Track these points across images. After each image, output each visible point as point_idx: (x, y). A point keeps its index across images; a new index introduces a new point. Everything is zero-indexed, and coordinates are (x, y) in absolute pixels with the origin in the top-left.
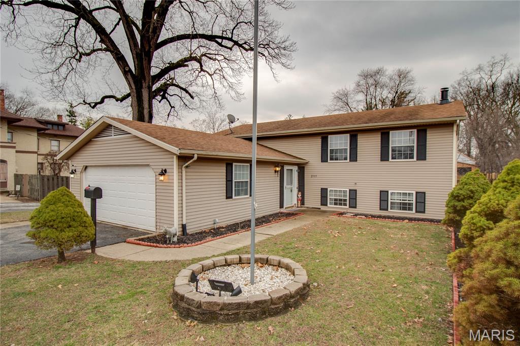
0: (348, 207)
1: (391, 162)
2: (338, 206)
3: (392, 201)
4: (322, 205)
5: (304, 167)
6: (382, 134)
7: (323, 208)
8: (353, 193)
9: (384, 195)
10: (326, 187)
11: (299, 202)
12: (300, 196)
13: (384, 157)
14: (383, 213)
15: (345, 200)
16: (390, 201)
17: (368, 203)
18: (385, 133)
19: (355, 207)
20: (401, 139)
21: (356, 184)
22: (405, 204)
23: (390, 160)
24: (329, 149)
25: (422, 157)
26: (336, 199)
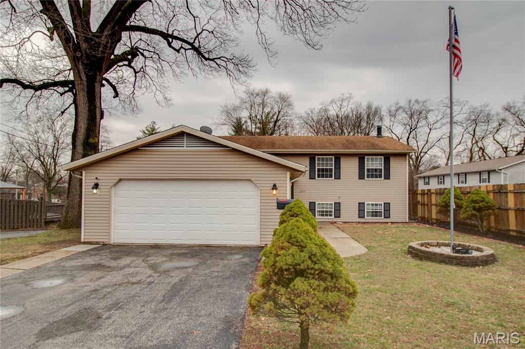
0: (333, 217)
1: (366, 180)
2: (325, 217)
6: (359, 159)
8: (338, 205)
9: (361, 206)
10: (314, 201)
13: (361, 177)
14: (362, 220)
15: (331, 212)
16: (366, 210)
17: (349, 213)
18: (361, 158)
19: (340, 217)
20: (373, 164)
21: (339, 198)
22: (376, 212)
23: (366, 178)
24: (317, 168)
25: (387, 177)
26: (323, 212)
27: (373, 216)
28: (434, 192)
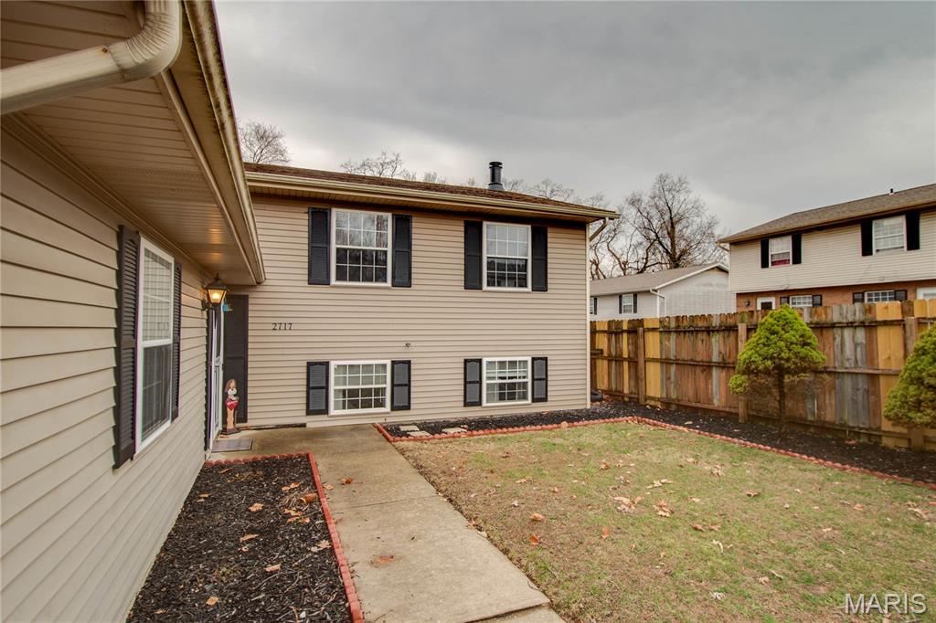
0: (388, 408)
1: (486, 292)
2: (361, 411)
3: (489, 382)
4: (309, 412)
5: (246, 298)
6: (467, 226)
7: (315, 423)
8: (402, 370)
9: (472, 367)
10: (323, 359)
11: (230, 413)
12: (232, 392)
13: (472, 282)
14: (473, 413)
15: (380, 391)
16: (485, 382)
17: (437, 392)
18: (472, 223)
19: (408, 408)
21: (408, 345)
22: (512, 386)
23: (485, 287)
24: (334, 246)
25: (541, 284)
26: (353, 393)
27: (502, 398)
28: (657, 325)
